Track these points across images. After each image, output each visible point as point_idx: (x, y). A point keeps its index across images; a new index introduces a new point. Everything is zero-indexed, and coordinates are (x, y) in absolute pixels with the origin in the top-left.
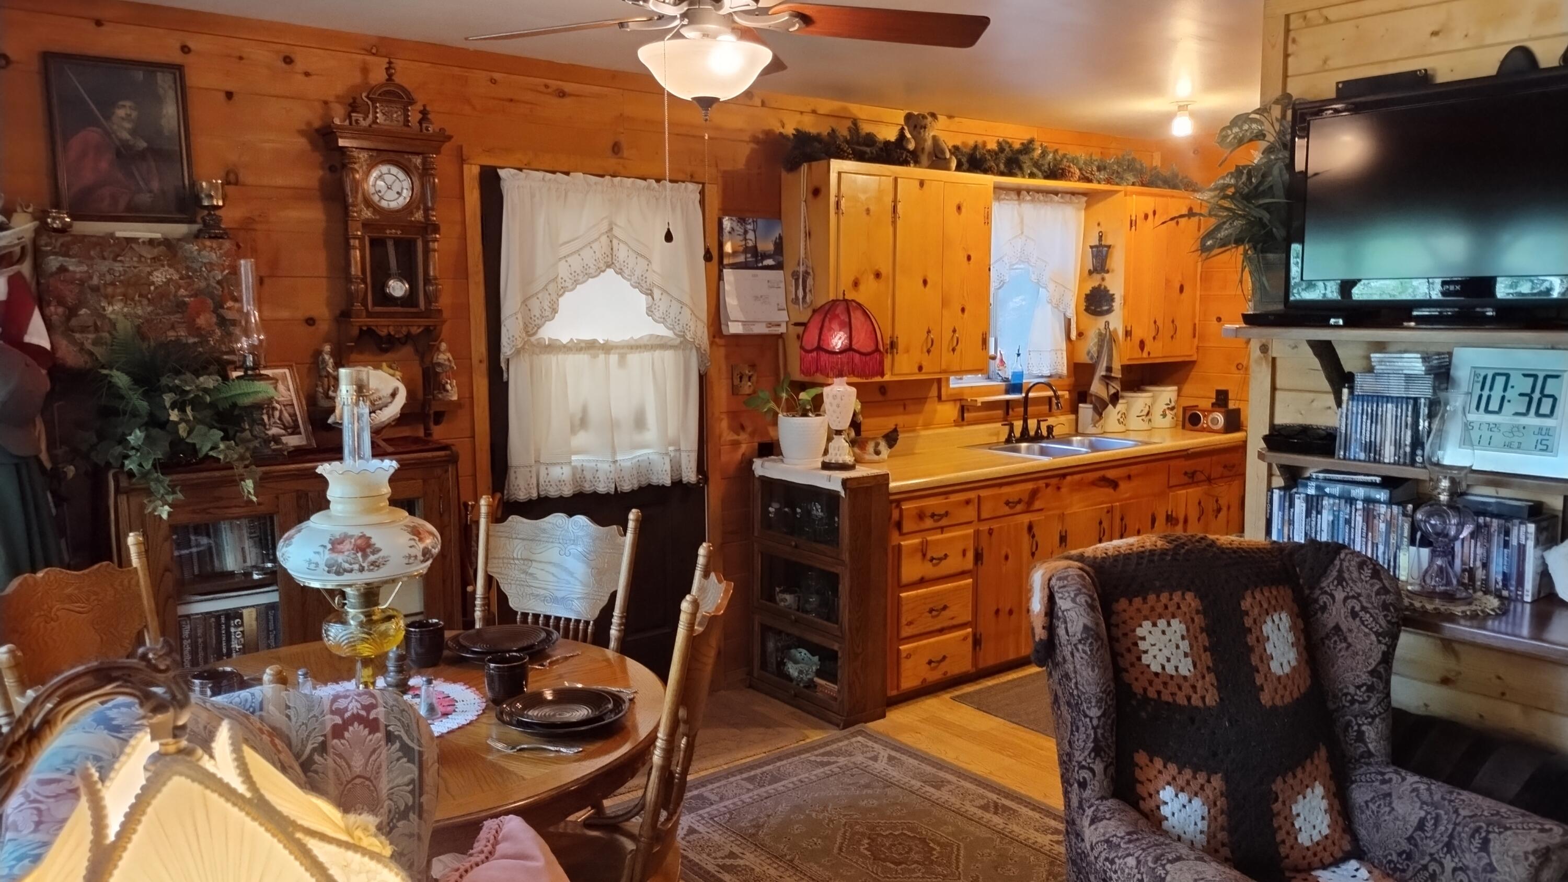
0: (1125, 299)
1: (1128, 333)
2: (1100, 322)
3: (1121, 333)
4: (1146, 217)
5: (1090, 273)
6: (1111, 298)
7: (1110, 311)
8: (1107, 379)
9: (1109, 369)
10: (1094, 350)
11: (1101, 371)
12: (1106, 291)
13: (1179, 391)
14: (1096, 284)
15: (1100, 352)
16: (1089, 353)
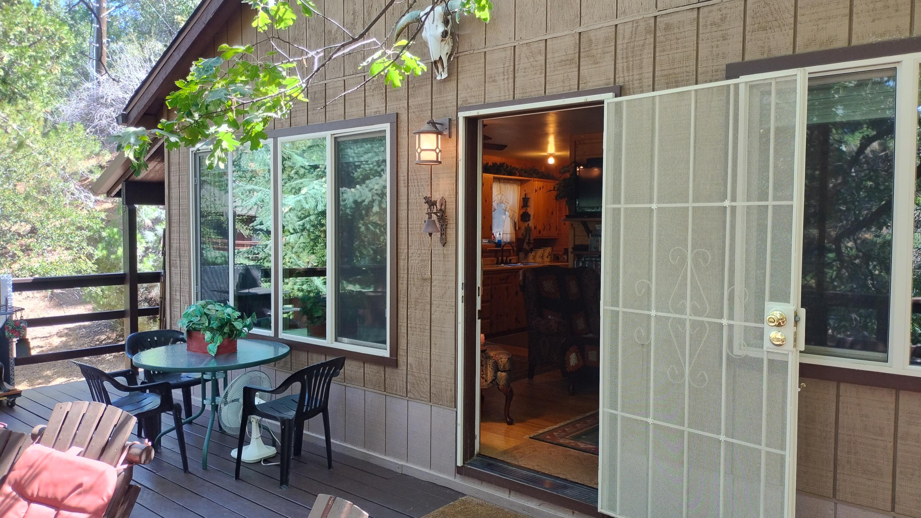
0: (534, 216)
1: (535, 228)
2: (526, 224)
3: (533, 228)
4: (540, 189)
5: (522, 207)
6: (529, 216)
7: (529, 220)
8: (529, 243)
9: (529, 240)
10: (524, 233)
11: (527, 241)
12: (528, 213)
13: (552, 249)
14: (524, 211)
15: (526, 234)
16: (522, 234)
